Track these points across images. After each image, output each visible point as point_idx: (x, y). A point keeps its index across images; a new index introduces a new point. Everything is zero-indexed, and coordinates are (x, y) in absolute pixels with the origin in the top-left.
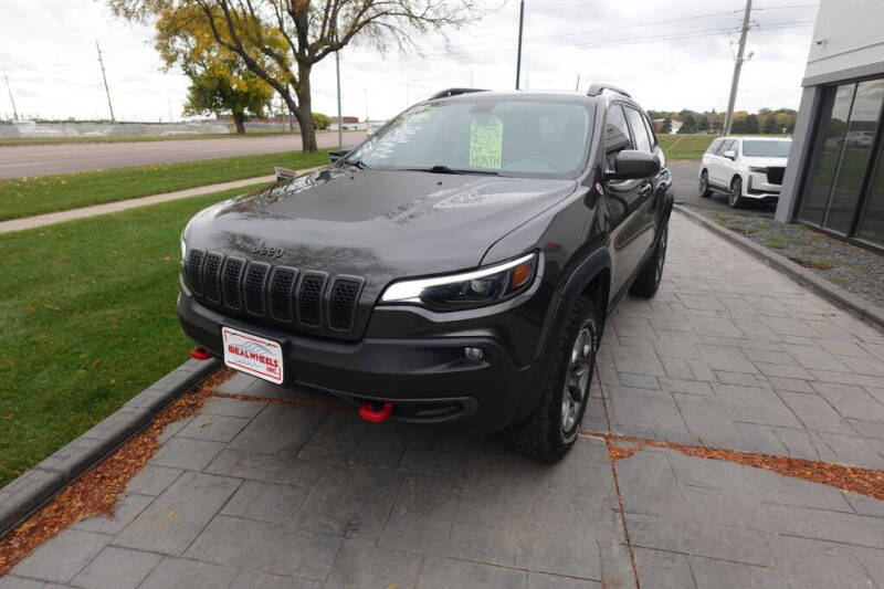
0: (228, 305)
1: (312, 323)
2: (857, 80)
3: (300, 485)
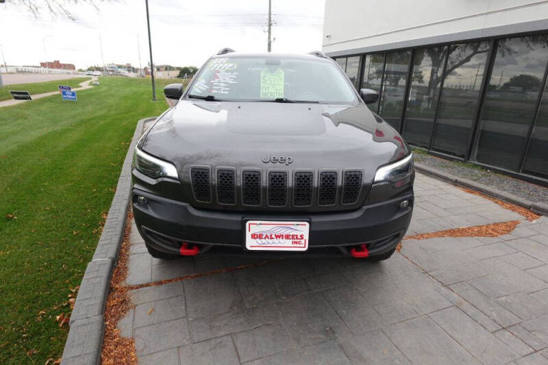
0: (244, 205)
1: (325, 204)
2: (347, 56)
3: (271, 322)
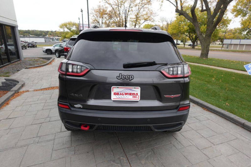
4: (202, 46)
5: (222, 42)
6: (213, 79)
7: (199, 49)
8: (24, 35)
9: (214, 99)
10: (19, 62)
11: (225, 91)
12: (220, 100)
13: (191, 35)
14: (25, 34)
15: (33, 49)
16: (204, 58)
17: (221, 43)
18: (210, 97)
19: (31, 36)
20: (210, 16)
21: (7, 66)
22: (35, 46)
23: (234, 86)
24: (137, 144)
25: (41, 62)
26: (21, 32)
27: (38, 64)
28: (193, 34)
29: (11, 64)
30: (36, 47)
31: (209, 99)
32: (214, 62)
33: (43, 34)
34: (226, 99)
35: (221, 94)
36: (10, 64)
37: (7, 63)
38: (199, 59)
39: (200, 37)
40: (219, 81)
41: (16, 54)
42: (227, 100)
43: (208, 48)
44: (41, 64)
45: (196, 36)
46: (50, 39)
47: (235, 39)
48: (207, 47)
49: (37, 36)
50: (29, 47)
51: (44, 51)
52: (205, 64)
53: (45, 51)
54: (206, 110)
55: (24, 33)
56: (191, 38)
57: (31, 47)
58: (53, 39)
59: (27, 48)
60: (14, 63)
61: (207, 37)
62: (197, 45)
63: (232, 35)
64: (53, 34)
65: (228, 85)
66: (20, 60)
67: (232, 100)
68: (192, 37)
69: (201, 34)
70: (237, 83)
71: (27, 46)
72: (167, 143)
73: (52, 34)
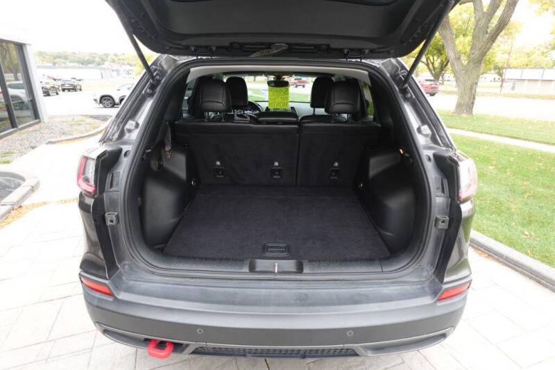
4: (458, 86)
5: (500, 74)
6: (491, 168)
7: (450, 93)
8: (54, 64)
9: (497, 221)
10: (37, 127)
11: (523, 198)
12: (514, 223)
13: (431, 58)
14: (57, 60)
15: (72, 94)
16: (464, 115)
17: (497, 77)
18: (487, 215)
19: (69, 64)
20: (481, 14)
21: (9, 137)
22: (78, 87)
23: (544, 186)
24: (312, 365)
25: (88, 126)
26: (48, 55)
27: (81, 132)
28: (436, 58)
29: (19, 132)
30: (80, 90)
31: (485, 221)
32: (488, 123)
33: (97, 59)
34: (528, 221)
35: (513, 207)
36: (16, 131)
37: (8, 129)
38: (452, 116)
39: (456, 64)
40: (505, 172)
41: (30, 106)
42: (530, 223)
43: (473, 91)
44: (87, 131)
45: (442, 63)
46: (113, 70)
47: (531, 68)
48: (471, 89)
49: (83, 64)
50: (64, 90)
51: (95, 100)
52: (468, 130)
53: (98, 101)
54: (486, 257)
55: (55, 58)
56: (431, 66)
57: (69, 90)
58: (118, 71)
59: (61, 93)
60: (26, 130)
61: (471, 64)
62: (443, 83)
63: (525, 60)
64: (119, 59)
65: (528, 183)
66: (40, 122)
67: (543, 223)
68: (433, 64)
69: (459, 58)
70: (548, 177)
71: (60, 88)
72: (393, 364)
73: (116, 59)
